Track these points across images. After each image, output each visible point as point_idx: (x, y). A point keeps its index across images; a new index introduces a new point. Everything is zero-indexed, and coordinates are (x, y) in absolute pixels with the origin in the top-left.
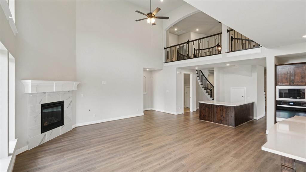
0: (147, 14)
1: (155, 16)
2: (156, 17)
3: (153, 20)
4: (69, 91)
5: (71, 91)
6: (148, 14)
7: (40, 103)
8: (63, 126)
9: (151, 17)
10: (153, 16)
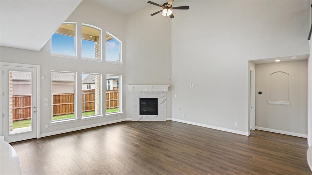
0: (162, 5)
1: (171, 6)
2: (174, 8)
3: (170, 12)
4: (163, 92)
5: (165, 92)
6: (164, 5)
7: (139, 97)
8: (157, 116)
9: (168, 8)
10: (169, 6)
